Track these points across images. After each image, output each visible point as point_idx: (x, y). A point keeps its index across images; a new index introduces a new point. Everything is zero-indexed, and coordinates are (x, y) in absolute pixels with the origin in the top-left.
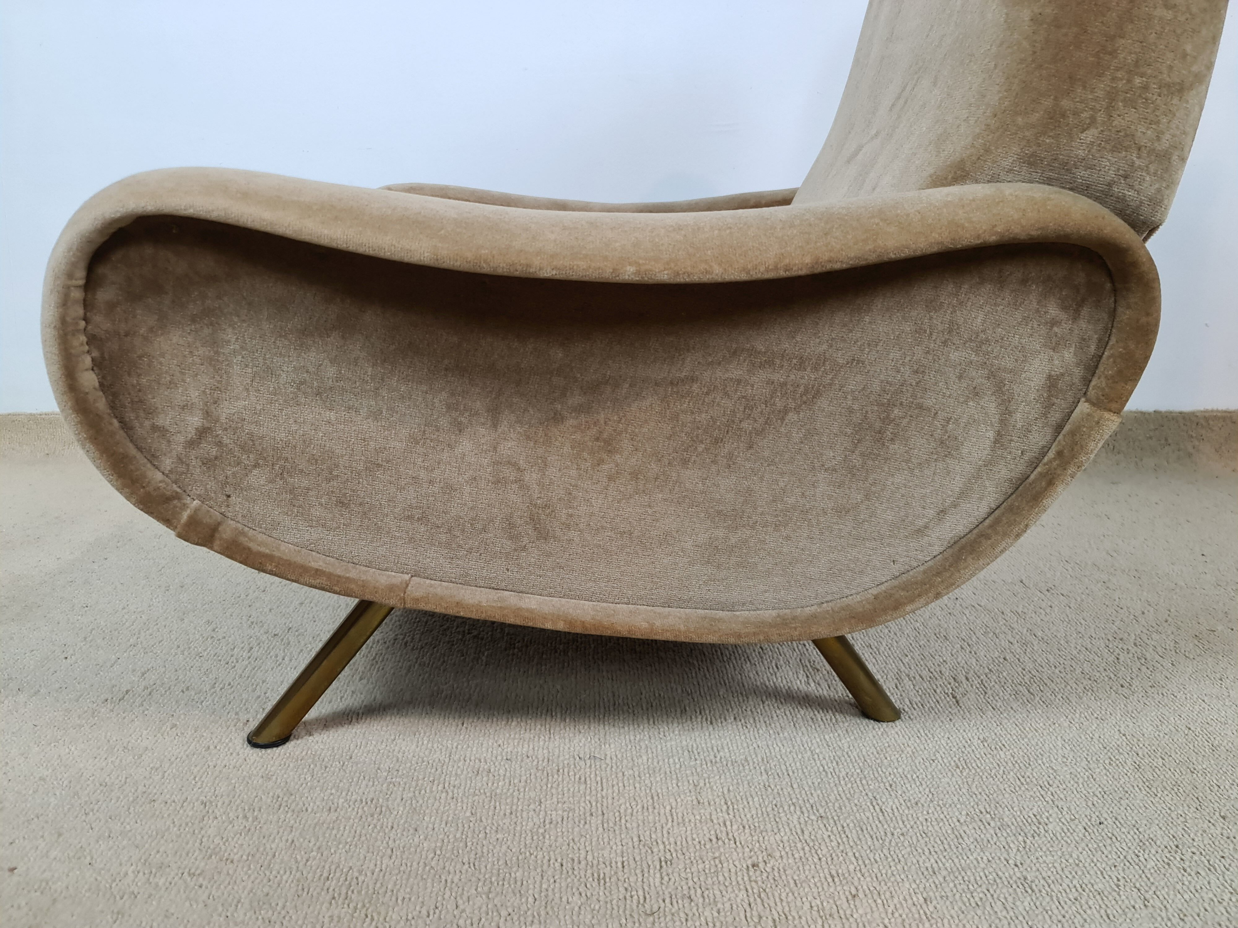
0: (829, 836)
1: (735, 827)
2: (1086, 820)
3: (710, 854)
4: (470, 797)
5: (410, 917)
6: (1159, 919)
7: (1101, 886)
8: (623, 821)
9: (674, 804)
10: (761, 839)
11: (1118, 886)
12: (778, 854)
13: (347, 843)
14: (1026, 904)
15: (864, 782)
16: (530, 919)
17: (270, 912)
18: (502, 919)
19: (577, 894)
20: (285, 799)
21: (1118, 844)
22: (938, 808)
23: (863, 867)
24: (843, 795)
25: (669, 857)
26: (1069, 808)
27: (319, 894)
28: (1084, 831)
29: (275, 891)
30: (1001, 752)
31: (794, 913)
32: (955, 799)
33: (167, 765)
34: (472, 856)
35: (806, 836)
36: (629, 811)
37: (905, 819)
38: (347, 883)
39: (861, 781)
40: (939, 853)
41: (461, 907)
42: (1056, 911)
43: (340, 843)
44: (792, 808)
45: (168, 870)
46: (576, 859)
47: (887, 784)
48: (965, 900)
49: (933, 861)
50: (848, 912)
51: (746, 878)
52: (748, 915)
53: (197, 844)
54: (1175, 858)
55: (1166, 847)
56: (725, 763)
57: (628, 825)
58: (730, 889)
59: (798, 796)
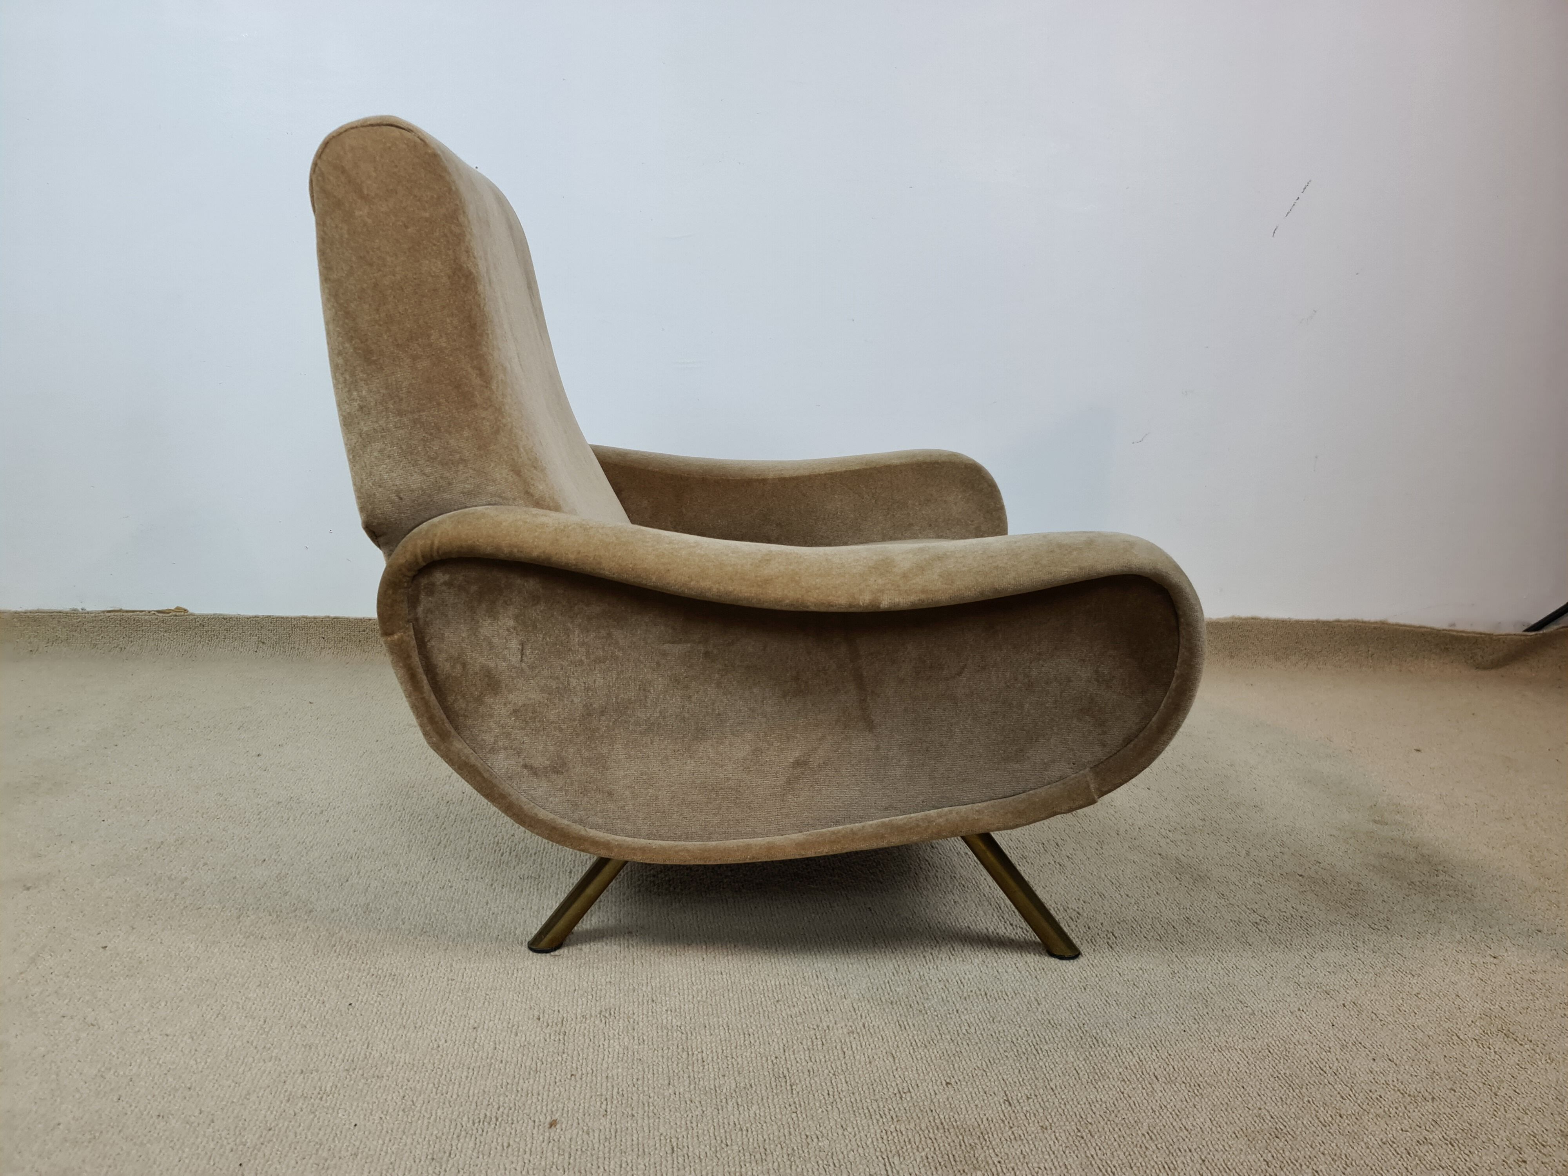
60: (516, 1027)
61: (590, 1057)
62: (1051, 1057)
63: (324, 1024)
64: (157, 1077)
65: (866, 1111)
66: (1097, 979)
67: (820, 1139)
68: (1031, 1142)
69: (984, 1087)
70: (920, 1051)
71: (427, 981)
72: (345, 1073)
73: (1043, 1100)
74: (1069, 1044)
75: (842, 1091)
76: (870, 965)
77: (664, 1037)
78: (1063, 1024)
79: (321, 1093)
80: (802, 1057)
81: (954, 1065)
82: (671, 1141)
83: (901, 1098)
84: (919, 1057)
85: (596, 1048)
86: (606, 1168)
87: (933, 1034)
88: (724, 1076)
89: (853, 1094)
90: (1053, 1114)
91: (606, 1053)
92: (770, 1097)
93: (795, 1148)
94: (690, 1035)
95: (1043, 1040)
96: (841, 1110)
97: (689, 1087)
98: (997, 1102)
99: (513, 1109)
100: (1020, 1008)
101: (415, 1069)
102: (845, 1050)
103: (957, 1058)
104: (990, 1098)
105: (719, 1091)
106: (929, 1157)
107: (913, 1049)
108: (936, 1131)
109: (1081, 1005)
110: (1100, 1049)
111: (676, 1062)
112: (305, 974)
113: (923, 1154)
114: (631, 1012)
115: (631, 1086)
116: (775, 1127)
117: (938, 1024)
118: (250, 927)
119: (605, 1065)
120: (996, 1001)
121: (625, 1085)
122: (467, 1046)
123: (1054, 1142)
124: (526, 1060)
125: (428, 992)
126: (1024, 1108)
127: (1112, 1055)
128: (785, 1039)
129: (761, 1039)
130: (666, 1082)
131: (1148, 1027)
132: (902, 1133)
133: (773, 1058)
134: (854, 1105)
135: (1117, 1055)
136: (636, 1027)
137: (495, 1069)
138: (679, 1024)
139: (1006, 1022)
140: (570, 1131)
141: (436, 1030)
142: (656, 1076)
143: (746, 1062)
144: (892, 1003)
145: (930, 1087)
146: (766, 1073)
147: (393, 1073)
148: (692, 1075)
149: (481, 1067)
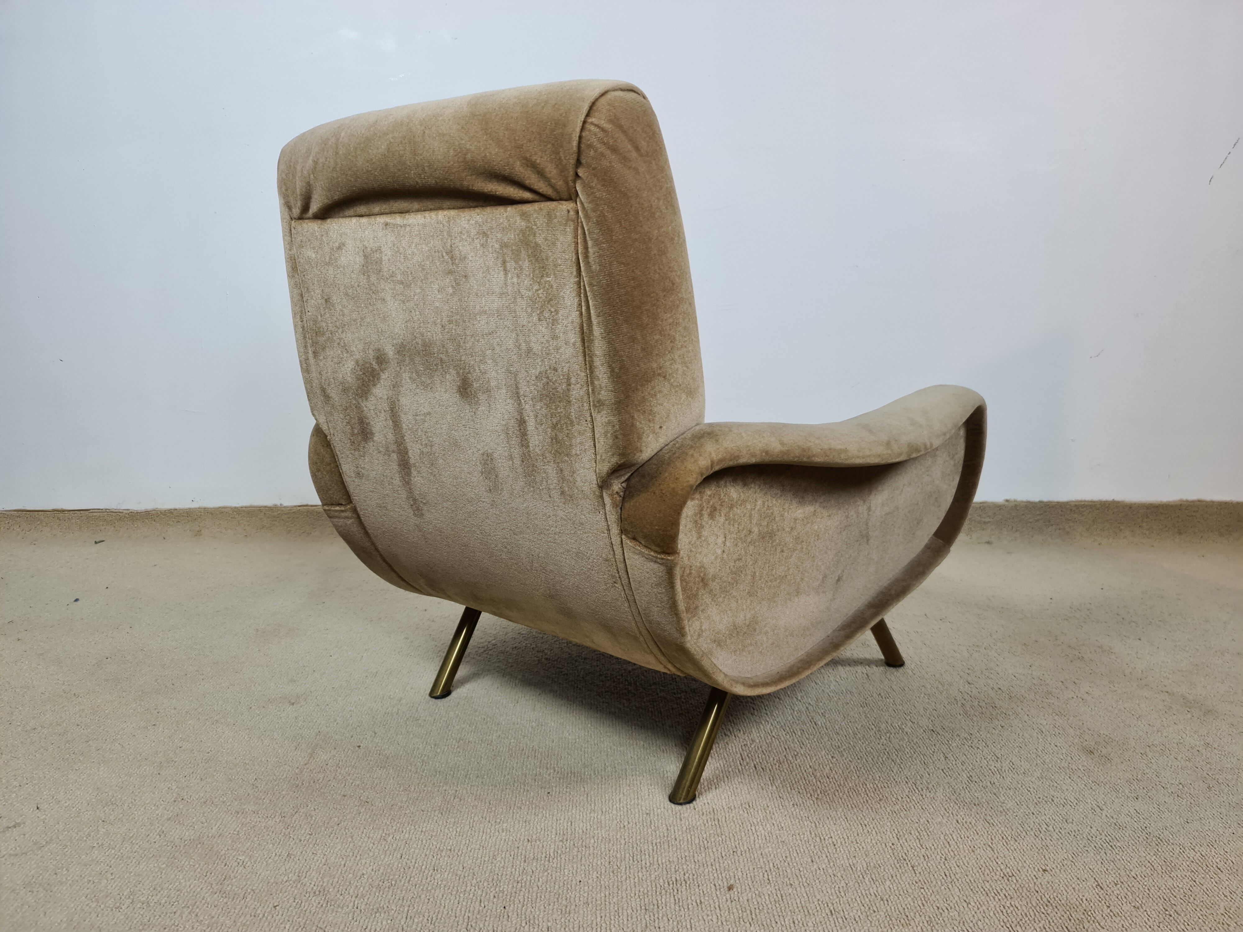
60: (678, 814)
61: (744, 838)
62: (1126, 852)
63: (533, 806)
64: (424, 842)
65: (982, 890)
66: (1145, 791)
67: (950, 910)
68: (1128, 918)
69: (1076, 874)
70: (1012, 844)
72: (561, 843)
73: (1129, 886)
74: (1138, 842)
75: (957, 873)
76: (947, 774)
77: (798, 824)
78: (1127, 827)
79: (548, 856)
80: (915, 844)
81: (1044, 857)
82: (828, 906)
83: (1008, 880)
84: (1012, 848)
85: (746, 831)
86: (783, 923)
87: (1018, 830)
88: (855, 857)
89: (967, 876)
90: (1141, 897)
91: (755, 835)
92: (898, 875)
93: (931, 916)
94: (817, 824)
95: (1114, 838)
96: (960, 888)
97: (829, 864)
98: (1090, 887)
99: (696, 875)
100: (1087, 812)
101: (612, 842)
102: (948, 840)
103: (1045, 850)
104: (1084, 883)
105: (854, 869)
106: (1046, 927)
107: (1006, 841)
108: (1046, 908)
109: (1138, 811)
110: (1165, 846)
111: (813, 845)
112: (508, 769)
113: (1041, 925)
114: (766, 805)
115: (783, 861)
116: (909, 899)
117: (1020, 822)
118: (458, 734)
119: (757, 846)
120: (1064, 806)
121: (778, 862)
122: (646, 827)
123: (1148, 919)
124: (695, 839)
125: (603, 786)
126: (1115, 892)
127: (1178, 852)
128: (896, 830)
129: (876, 829)
130: (810, 860)
131: (1201, 830)
132: (1017, 908)
133: (891, 845)
134: (970, 885)
135: (1181, 851)
136: (773, 817)
137: (672, 845)
138: (806, 815)
139: (1078, 823)
140: (745, 894)
141: (619, 814)
142: (800, 855)
143: (869, 847)
144: (975, 805)
145: (1030, 873)
146: (889, 856)
147: (596, 844)
148: (828, 854)
149: (662, 842)
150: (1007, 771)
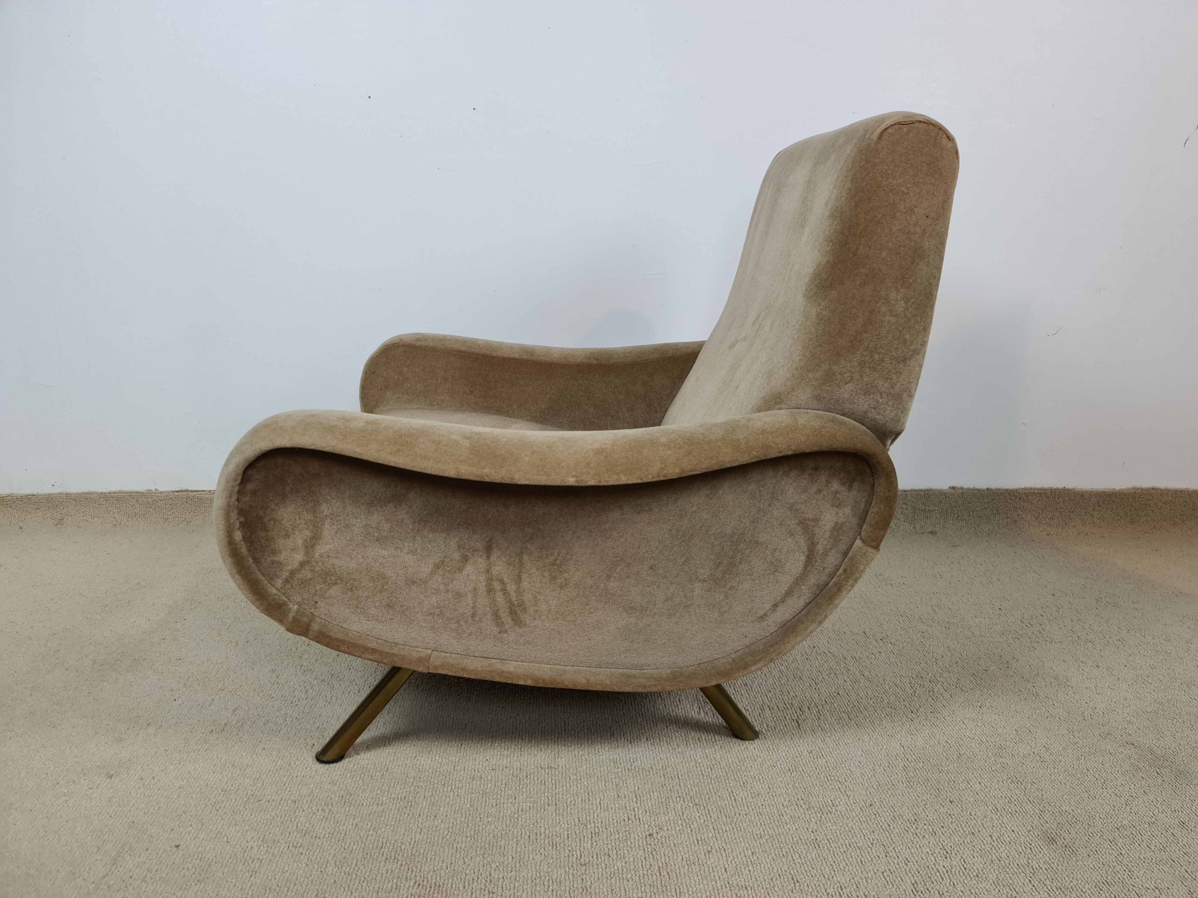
0: (699, 816)
1: (640, 812)
2: (863, 803)
3: (624, 829)
4: (469, 795)
5: (436, 869)
6: (892, 864)
7: (862, 844)
8: (569, 809)
9: (602, 798)
10: (656, 819)
11: (872, 844)
12: (666, 828)
13: (391, 826)
14: (813, 855)
15: (727, 781)
16: (510, 869)
17: (348, 868)
18: (493, 870)
19: (539, 854)
20: (348, 798)
21: (879, 818)
22: (771, 797)
23: (717, 834)
24: (712, 790)
25: (597, 831)
26: (854, 796)
27: (378, 857)
28: (860, 810)
29: (350, 855)
30: (820, 760)
31: (672, 863)
32: (783, 792)
33: (264, 776)
34: (472, 832)
35: (685, 817)
36: (573, 802)
37: (749, 804)
38: (395, 849)
39: (725, 781)
40: (767, 825)
41: (467, 863)
42: (830, 859)
43: (387, 825)
44: (678, 799)
45: (279, 844)
46: (539, 834)
47: (742, 783)
48: (777, 853)
49: (761, 830)
50: (704, 861)
51: (644, 843)
52: (644, 864)
53: (295, 828)
54: (912, 827)
55: (909, 820)
56: (637, 770)
57: (572, 811)
58: (634, 849)
59: (683, 791)
71: (470, 894)
76: (888, 879)
150: (958, 874)
